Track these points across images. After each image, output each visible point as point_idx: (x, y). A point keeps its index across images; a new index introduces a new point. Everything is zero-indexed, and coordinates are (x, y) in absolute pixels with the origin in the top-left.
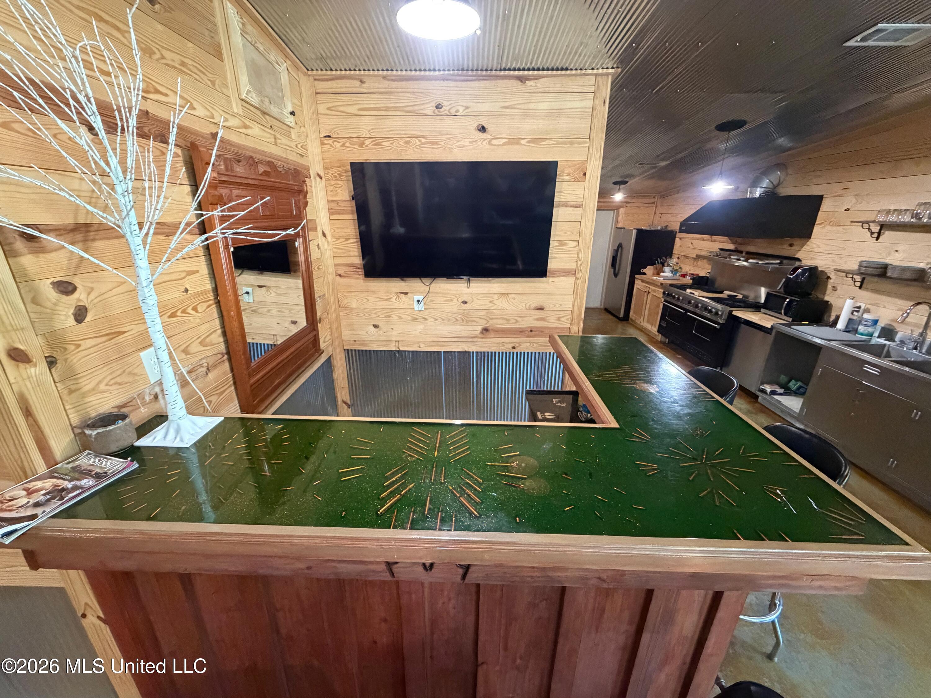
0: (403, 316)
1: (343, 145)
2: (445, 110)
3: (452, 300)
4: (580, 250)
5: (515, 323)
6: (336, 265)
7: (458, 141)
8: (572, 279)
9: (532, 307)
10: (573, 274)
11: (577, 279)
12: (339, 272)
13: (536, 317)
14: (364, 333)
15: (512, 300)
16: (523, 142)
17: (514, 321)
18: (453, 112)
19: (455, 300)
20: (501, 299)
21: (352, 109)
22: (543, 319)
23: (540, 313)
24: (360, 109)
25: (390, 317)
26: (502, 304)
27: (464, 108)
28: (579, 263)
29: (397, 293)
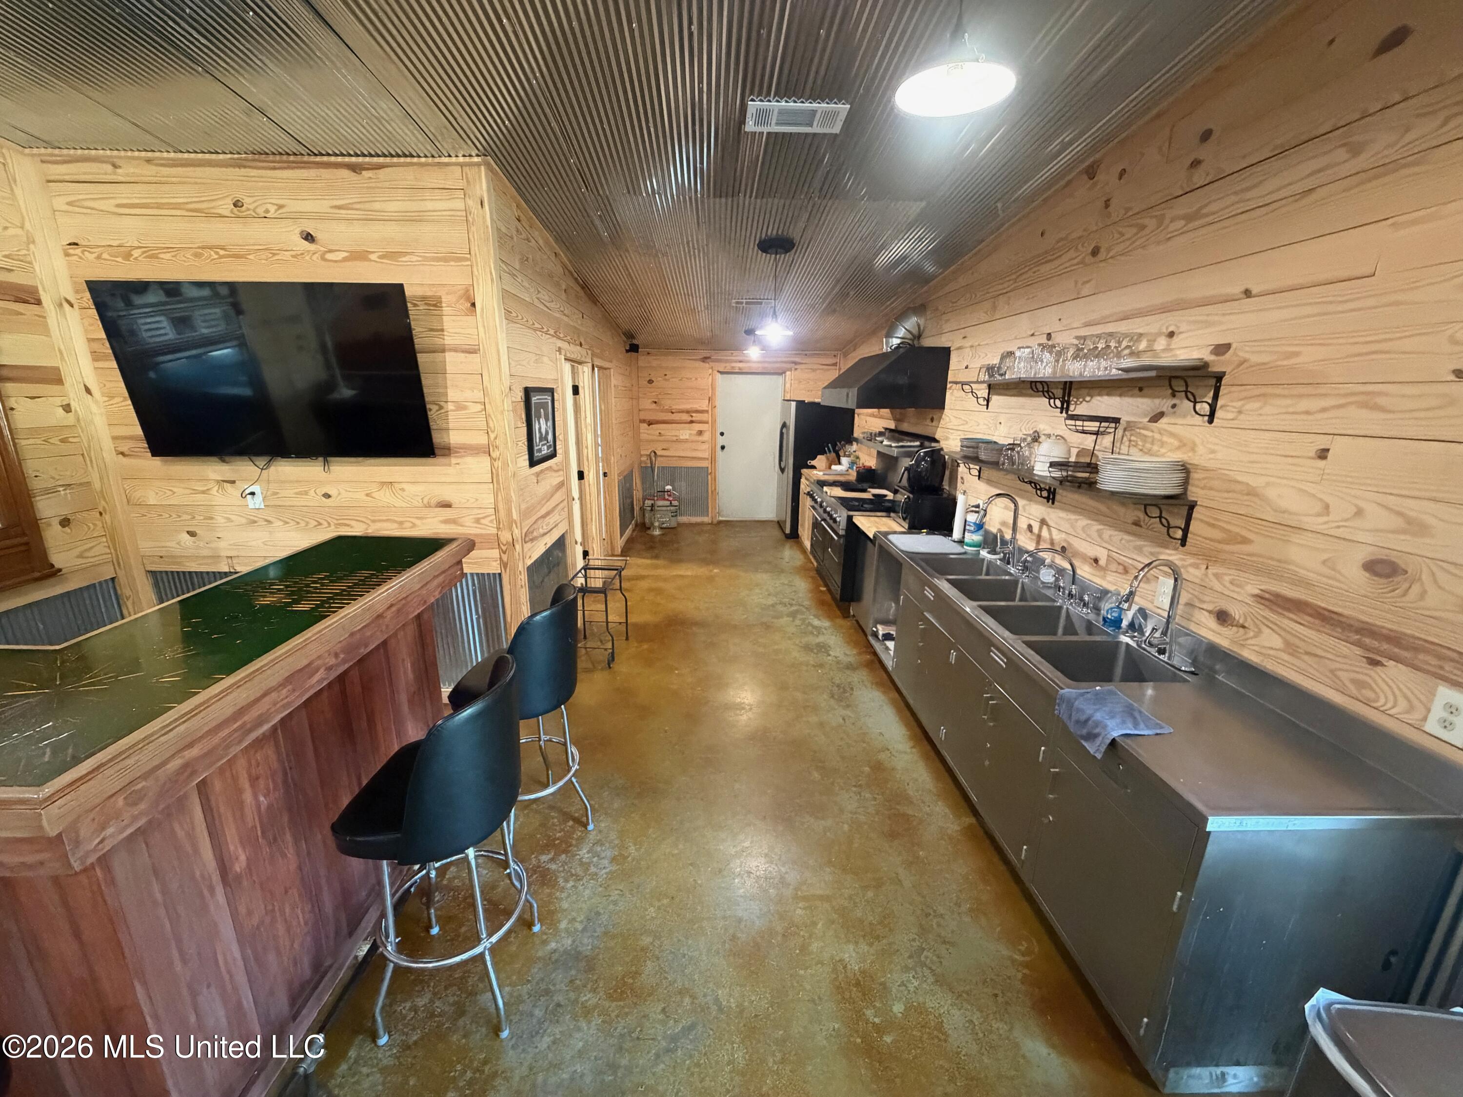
0: (233, 517)
1: (99, 257)
2: (248, 210)
3: (306, 493)
4: (489, 415)
5: (412, 527)
6: (115, 438)
7: (274, 254)
8: (485, 461)
9: (433, 502)
10: (485, 452)
11: (493, 460)
12: (120, 449)
13: (441, 519)
14: (173, 544)
15: (400, 492)
17: (411, 525)
18: (261, 211)
19: (312, 492)
20: (382, 492)
21: (108, 205)
22: (454, 521)
23: (447, 513)
24: (118, 206)
25: (212, 518)
27: (276, 207)
28: (492, 436)
29: (218, 482)
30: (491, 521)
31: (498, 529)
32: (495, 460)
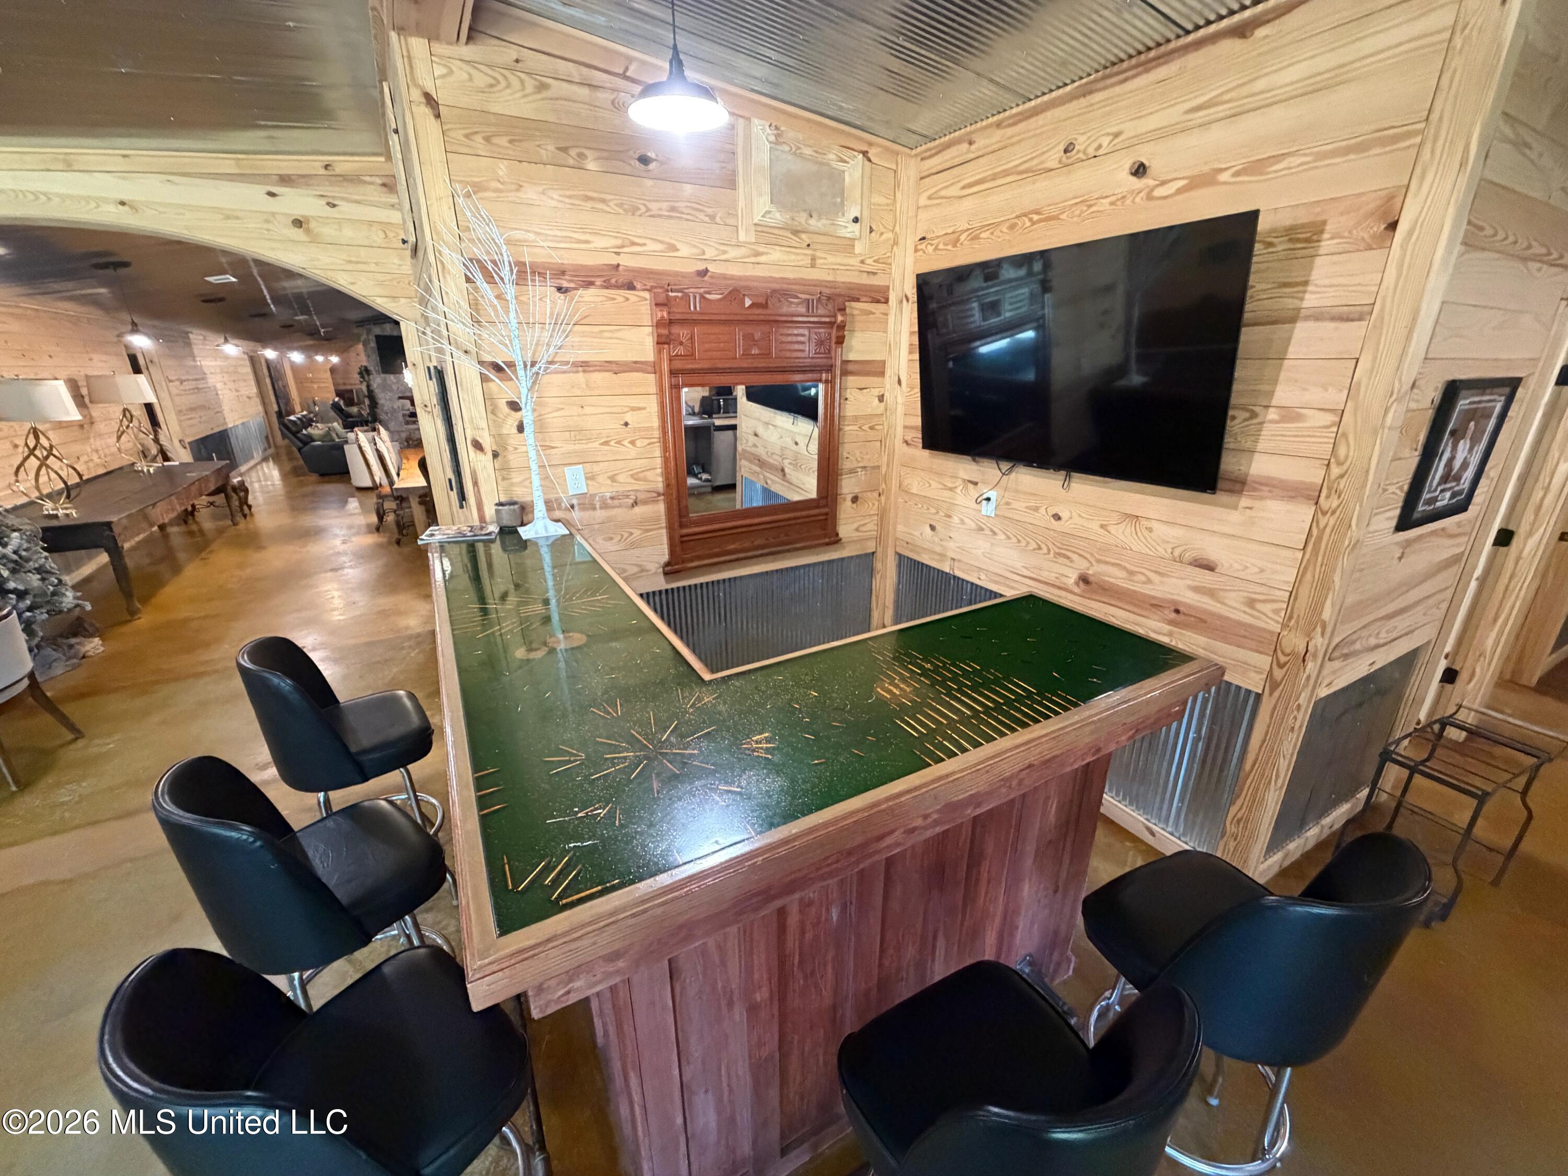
0: (966, 520)
1: (936, 249)
2: (1078, 151)
3: (1036, 509)
5: (1144, 583)
6: (905, 427)
7: (1090, 206)
8: (1306, 512)
9: (1188, 556)
10: (1308, 498)
11: (1320, 511)
12: (906, 438)
13: (1190, 582)
14: (917, 533)
15: (1146, 533)
16: (1224, 177)
17: (1143, 578)
18: (1091, 151)
19: (1042, 511)
20: (1123, 526)
23: (1205, 578)
24: (963, 188)
25: (949, 517)
26: (1122, 534)
28: (1335, 471)
29: (964, 480)
30: (1276, 612)
31: (1284, 626)
32: (1324, 513)
